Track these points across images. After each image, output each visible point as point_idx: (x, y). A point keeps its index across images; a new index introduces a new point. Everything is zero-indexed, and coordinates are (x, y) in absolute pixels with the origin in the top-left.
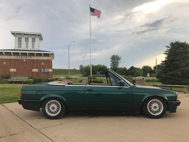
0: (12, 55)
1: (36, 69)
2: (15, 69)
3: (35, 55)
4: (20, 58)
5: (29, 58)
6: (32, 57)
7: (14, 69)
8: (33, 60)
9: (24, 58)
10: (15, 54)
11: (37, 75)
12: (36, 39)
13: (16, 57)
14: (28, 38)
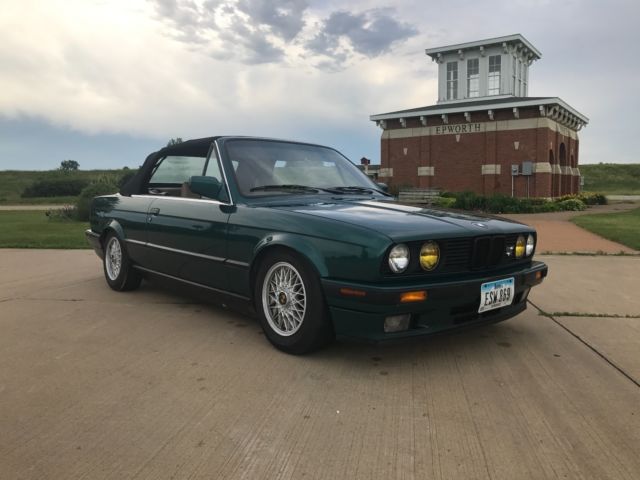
0: (424, 123)
1: (493, 166)
2: (432, 168)
3: (491, 117)
4: (447, 132)
5: (473, 130)
6: (482, 125)
7: (427, 168)
8: (484, 134)
9: (457, 131)
10: (433, 120)
11: (498, 186)
12: (504, 58)
13: (434, 129)
14: (476, 62)
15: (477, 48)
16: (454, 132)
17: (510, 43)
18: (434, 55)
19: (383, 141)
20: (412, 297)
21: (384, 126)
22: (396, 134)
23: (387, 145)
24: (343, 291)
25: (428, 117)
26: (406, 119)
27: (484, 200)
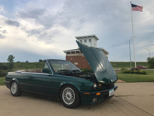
0: (75, 53)
2: (78, 63)
4: (80, 55)
7: (76, 63)
10: (78, 52)
12: (92, 39)
13: (78, 54)
14: (86, 40)
15: (86, 37)
16: (82, 55)
17: (93, 36)
18: (77, 38)
20: (98, 94)
21: (67, 53)
22: (69, 55)
23: (67, 57)
24: (84, 93)
26: (72, 52)
27: (90, 70)
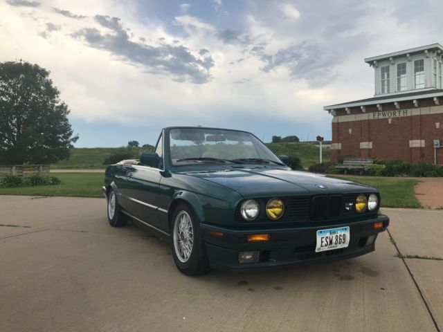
1: (419, 141)
2: (371, 143)
3: (416, 105)
4: (381, 117)
5: (402, 115)
6: (409, 110)
7: (367, 143)
8: (411, 117)
9: (389, 116)
10: (371, 108)
11: (423, 156)
13: (371, 114)
14: (404, 66)
15: (405, 55)
16: (387, 117)
17: (430, 50)
18: (371, 63)
19: (333, 124)
20: (259, 238)
21: (335, 113)
22: (343, 119)
23: (336, 127)
25: (366, 107)
26: (350, 108)
27: (409, 167)
